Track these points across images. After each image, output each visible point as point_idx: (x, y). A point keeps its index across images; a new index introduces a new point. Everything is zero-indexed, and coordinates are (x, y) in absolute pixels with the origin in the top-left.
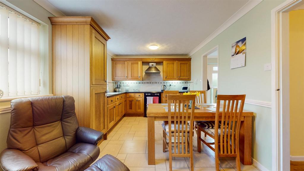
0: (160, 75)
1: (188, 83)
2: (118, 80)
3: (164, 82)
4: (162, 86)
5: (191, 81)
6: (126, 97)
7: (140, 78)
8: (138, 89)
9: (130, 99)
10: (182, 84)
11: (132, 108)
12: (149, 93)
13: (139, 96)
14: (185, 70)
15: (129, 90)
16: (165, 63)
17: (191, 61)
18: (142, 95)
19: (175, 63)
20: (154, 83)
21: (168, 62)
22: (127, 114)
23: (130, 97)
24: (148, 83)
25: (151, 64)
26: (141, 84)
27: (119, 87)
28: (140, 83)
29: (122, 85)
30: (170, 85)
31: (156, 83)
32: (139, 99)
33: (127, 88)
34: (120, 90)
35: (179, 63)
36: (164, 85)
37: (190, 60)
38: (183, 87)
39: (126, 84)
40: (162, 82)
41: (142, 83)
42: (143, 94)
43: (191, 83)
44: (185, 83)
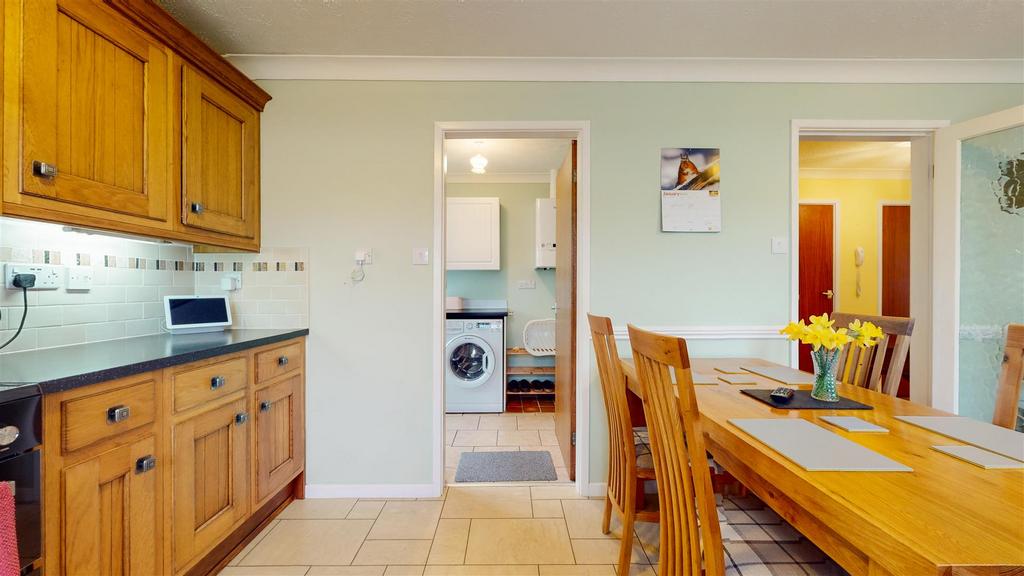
17: (259, 112)
19: (157, 56)
30: (22, 284)
37: (259, 106)
38: (167, 297)
43: (261, 267)
44: (178, 266)
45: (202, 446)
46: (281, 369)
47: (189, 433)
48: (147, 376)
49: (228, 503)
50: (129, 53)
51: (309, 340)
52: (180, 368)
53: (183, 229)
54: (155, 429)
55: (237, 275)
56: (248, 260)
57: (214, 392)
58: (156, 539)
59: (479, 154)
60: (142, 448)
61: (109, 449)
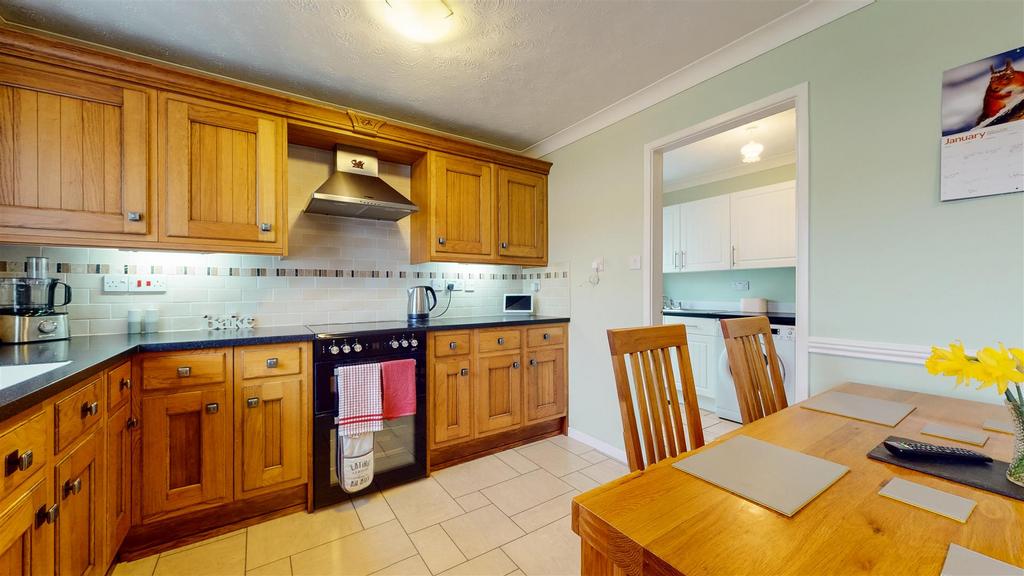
0: (397, 232)
1: (523, 277)
3: (417, 268)
4: (417, 294)
5: (547, 270)
6: (137, 393)
7: (270, 236)
8: (244, 315)
9: (188, 400)
10: (499, 282)
11: (207, 467)
12: (351, 339)
13: (274, 364)
14: (528, 216)
15: (157, 324)
16: (435, 162)
17: (546, 175)
18: (298, 362)
19: (485, 171)
20: (363, 275)
21: (452, 162)
22: (142, 530)
23: (180, 382)
24: (321, 273)
25: (345, 158)
28: (259, 272)
29: (82, 282)
30: (450, 288)
31: (374, 274)
32: (272, 390)
33: (140, 309)
34: (60, 326)
35: (504, 175)
36: (428, 288)
37: (546, 173)
38: (505, 295)
39: (133, 278)
40: (410, 269)
41: (281, 273)
42: (307, 349)
43: (548, 276)
44: (514, 277)
45: (493, 373)
46: (546, 342)
47: (486, 364)
48: (467, 331)
49: (507, 411)
50: (473, 175)
51: (570, 324)
52: (481, 330)
53: (499, 258)
54: (470, 357)
55: (538, 281)
56: (543, 271)
57: (500, 347)
58: (470, 413)
59: (751, 141)
60: (464, 364)
61: (451, 360)
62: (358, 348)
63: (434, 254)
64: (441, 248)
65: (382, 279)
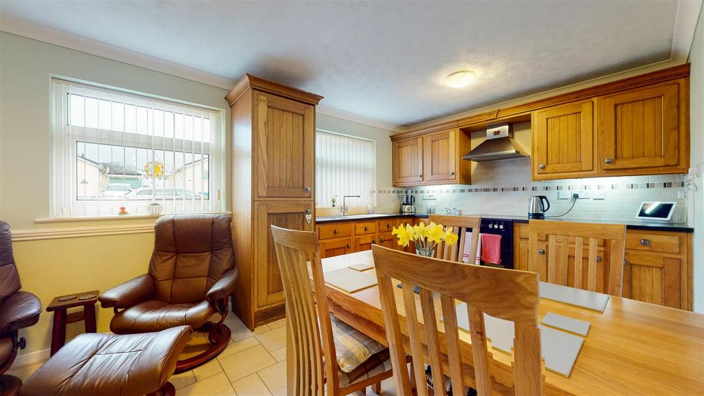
2: (412, 184)
3: (544, 184)
4: (533, 200)
7: (453, 177)
8: (458, 209)
15: (434, 210)
16: (537, 118)
19: (585, 106)
20: (508, 190)
21: (551, 112)
24: (487, 190)
25: (490, 132)
26: (467, 193)
27: (409, 200)
28: (463, 191)
29: (418, 196)
30: (576, 197)
33: (431, 204)
35: (610, 102)
36: (541, 198)
37: (687, 73)
39: (428, 195)
40: (529, 185)
41: (470, 191)
50: (572, 114)
53: (604, 172)
62: (490, 226)
63: (536, 175)
64: (542, 171)
65: (520, 192)
